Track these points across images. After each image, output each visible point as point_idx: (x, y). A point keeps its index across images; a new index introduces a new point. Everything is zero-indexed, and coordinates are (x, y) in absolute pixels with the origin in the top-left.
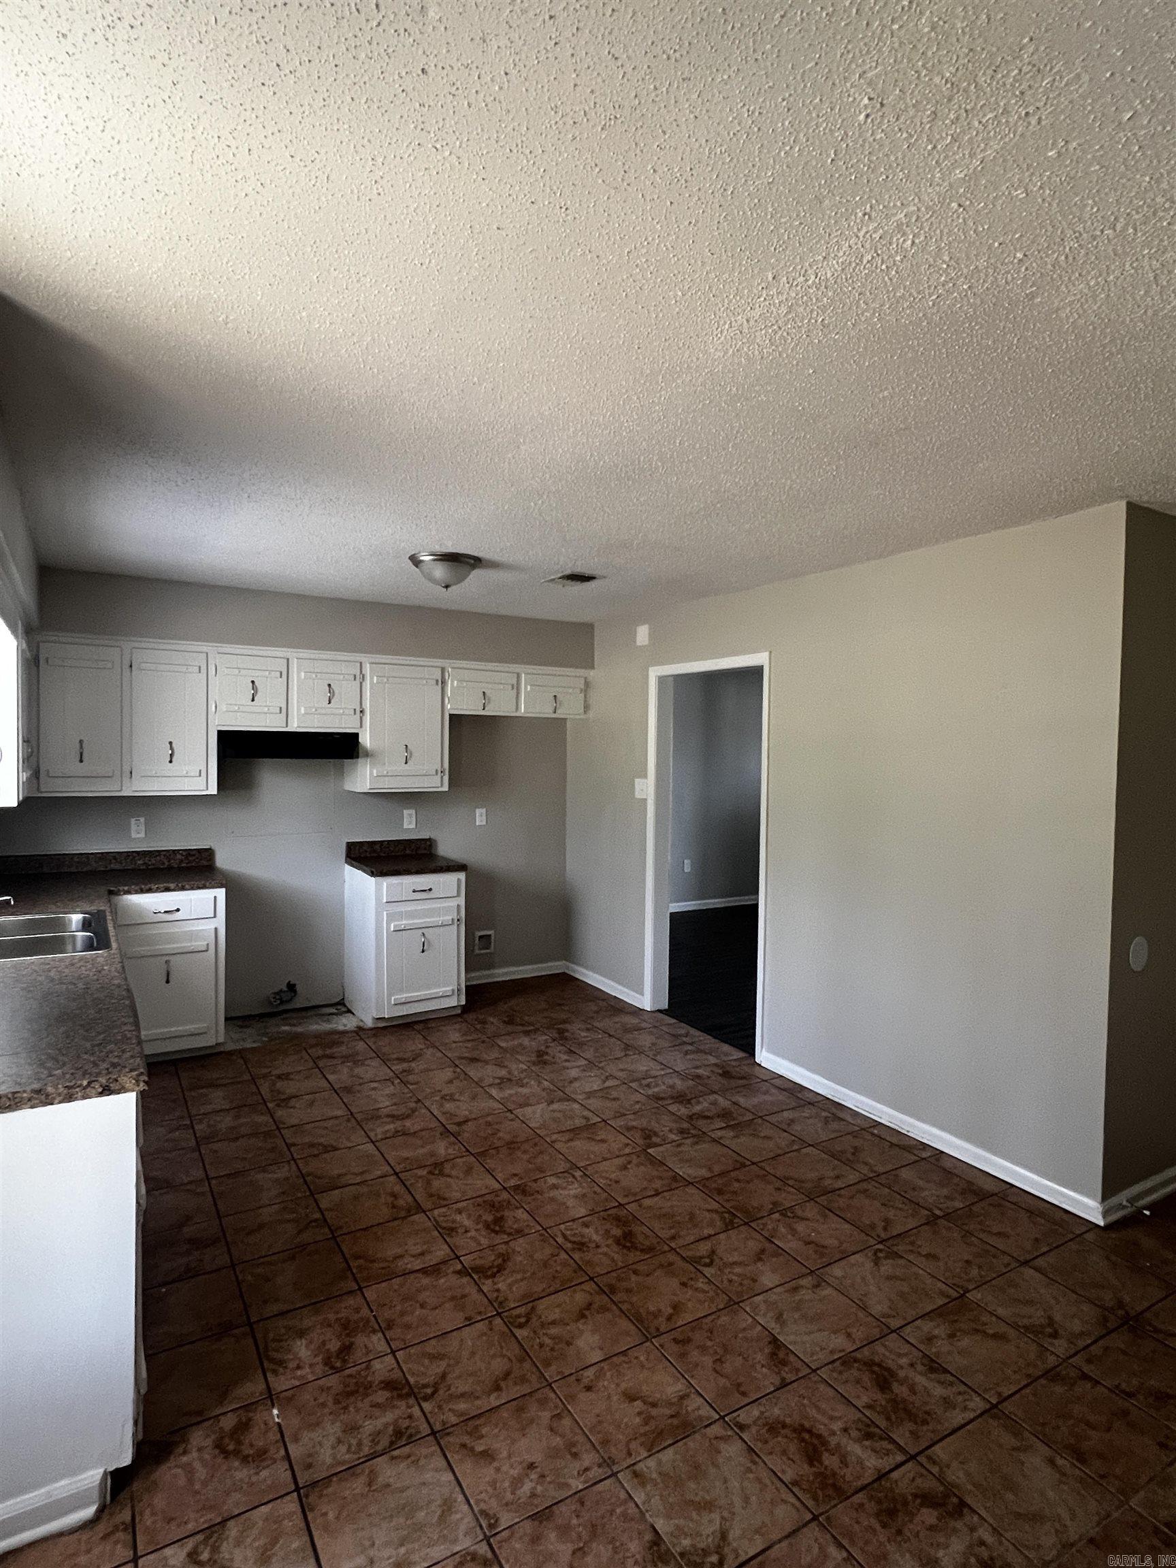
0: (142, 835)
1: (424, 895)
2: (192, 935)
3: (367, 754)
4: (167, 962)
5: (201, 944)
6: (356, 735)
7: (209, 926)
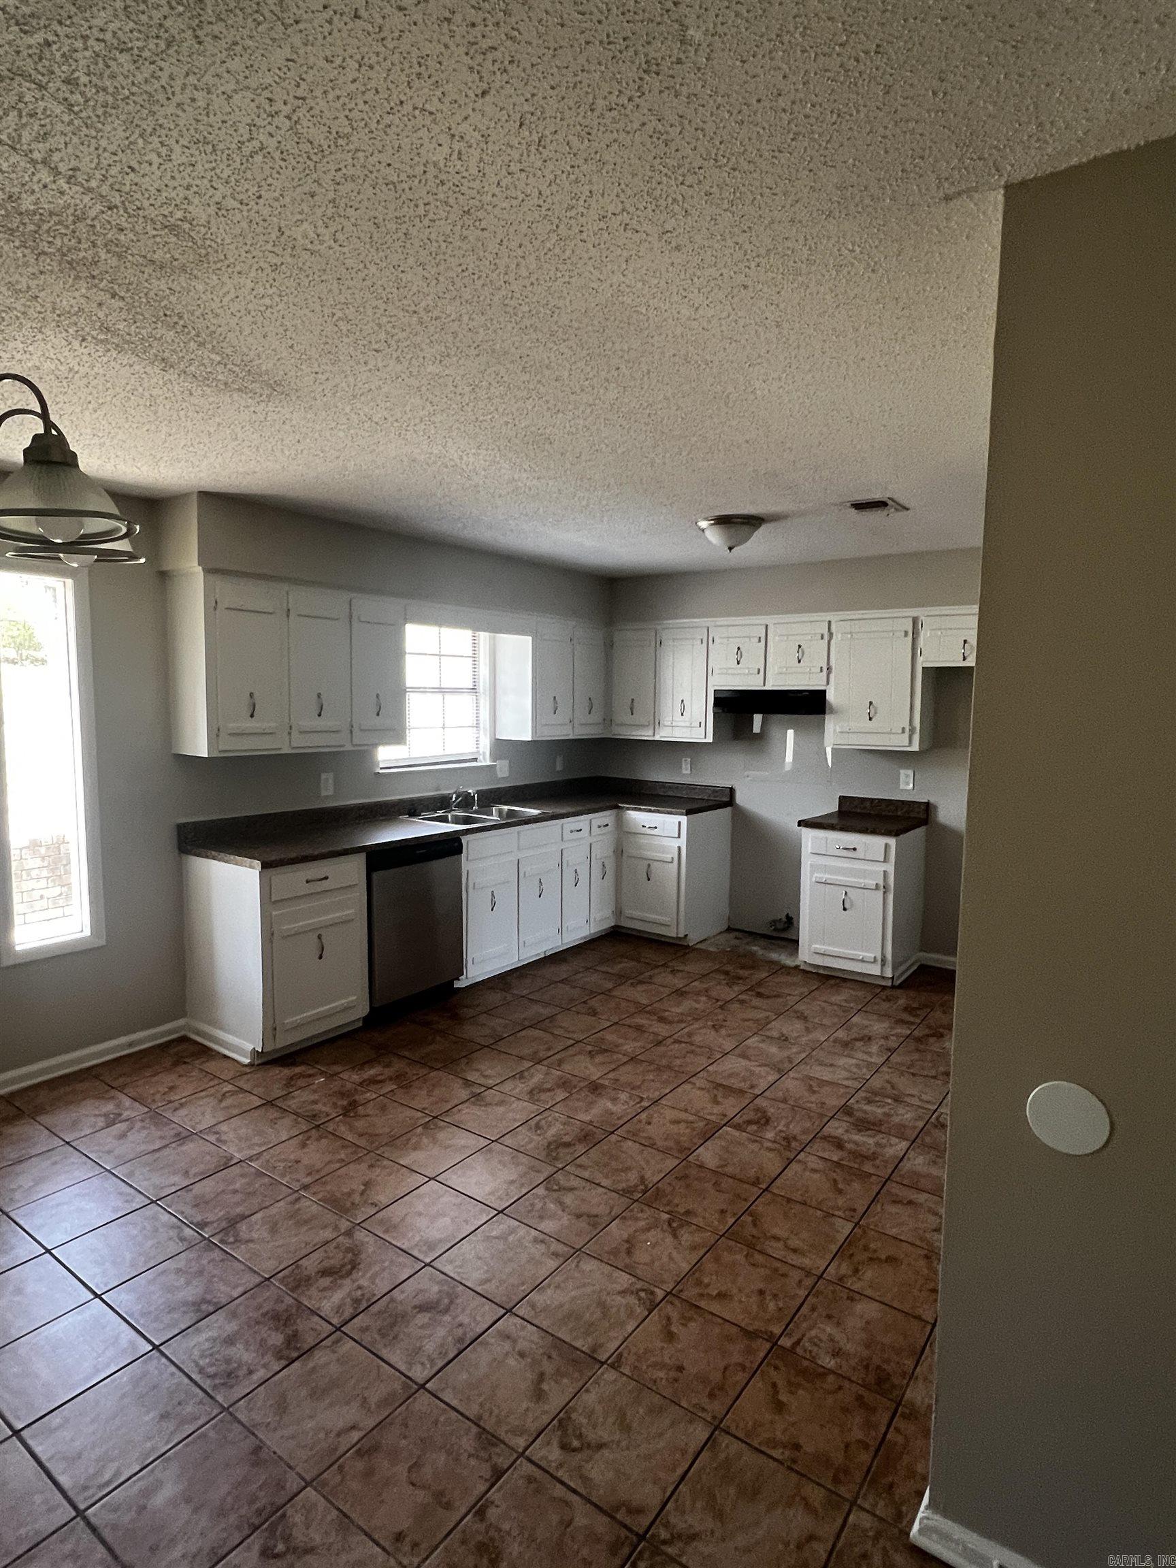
0: (689, 772)
1: (845, 853)
2: (664, 849)
3: (832, 711)
4: (649, 865)
5: (668, 857)
6: (824, 692)
7: (675, 844)
